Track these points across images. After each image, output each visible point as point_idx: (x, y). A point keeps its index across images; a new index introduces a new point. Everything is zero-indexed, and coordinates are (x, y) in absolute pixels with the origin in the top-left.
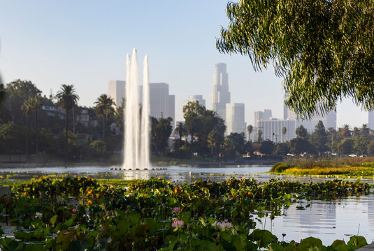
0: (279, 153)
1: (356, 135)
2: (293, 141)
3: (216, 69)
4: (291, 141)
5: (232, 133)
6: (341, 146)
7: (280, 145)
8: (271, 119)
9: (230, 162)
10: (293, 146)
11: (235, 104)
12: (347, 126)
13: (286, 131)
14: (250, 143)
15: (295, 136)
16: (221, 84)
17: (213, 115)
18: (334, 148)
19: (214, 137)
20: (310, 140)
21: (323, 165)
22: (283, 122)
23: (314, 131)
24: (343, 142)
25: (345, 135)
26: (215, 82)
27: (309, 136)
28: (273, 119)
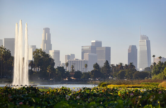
0: (84, 78)
1: (126, 68)
2: (92, 72)
3: (44, 31)
4: (91, 71)
5: (58, 67)
6: (119, 74)
7: (85, 73)
8: (75, 59)
9: (58, 83)
10: (92, 74)
11: (54, 51)
12: (121, 64)
13: (87, 66)
14: (68, 72)
15: (93, 69)
16: (47, 39)
17: (49, 57)
18: (115, 75)
19: (50, 69)
20: (101, 71)
21: (126, 83)
22: (82, 61)
23: (103, 66)
24: (120, 72)
25: (120, 69)
26: (43, 38)
27: (101, 69)
28: (76, 59)
